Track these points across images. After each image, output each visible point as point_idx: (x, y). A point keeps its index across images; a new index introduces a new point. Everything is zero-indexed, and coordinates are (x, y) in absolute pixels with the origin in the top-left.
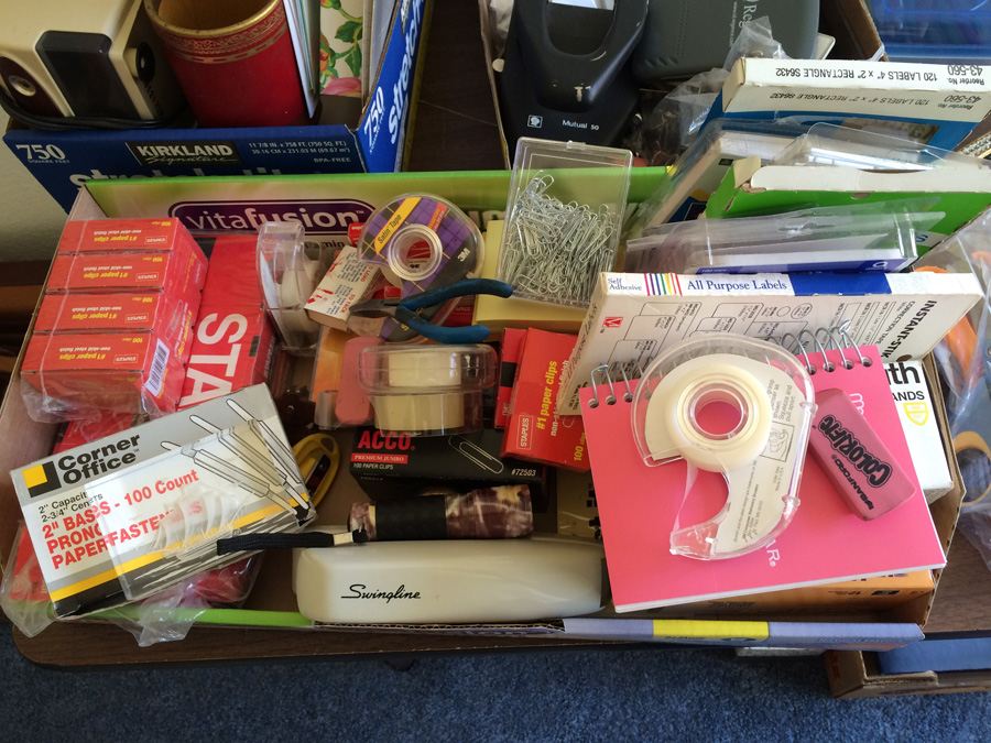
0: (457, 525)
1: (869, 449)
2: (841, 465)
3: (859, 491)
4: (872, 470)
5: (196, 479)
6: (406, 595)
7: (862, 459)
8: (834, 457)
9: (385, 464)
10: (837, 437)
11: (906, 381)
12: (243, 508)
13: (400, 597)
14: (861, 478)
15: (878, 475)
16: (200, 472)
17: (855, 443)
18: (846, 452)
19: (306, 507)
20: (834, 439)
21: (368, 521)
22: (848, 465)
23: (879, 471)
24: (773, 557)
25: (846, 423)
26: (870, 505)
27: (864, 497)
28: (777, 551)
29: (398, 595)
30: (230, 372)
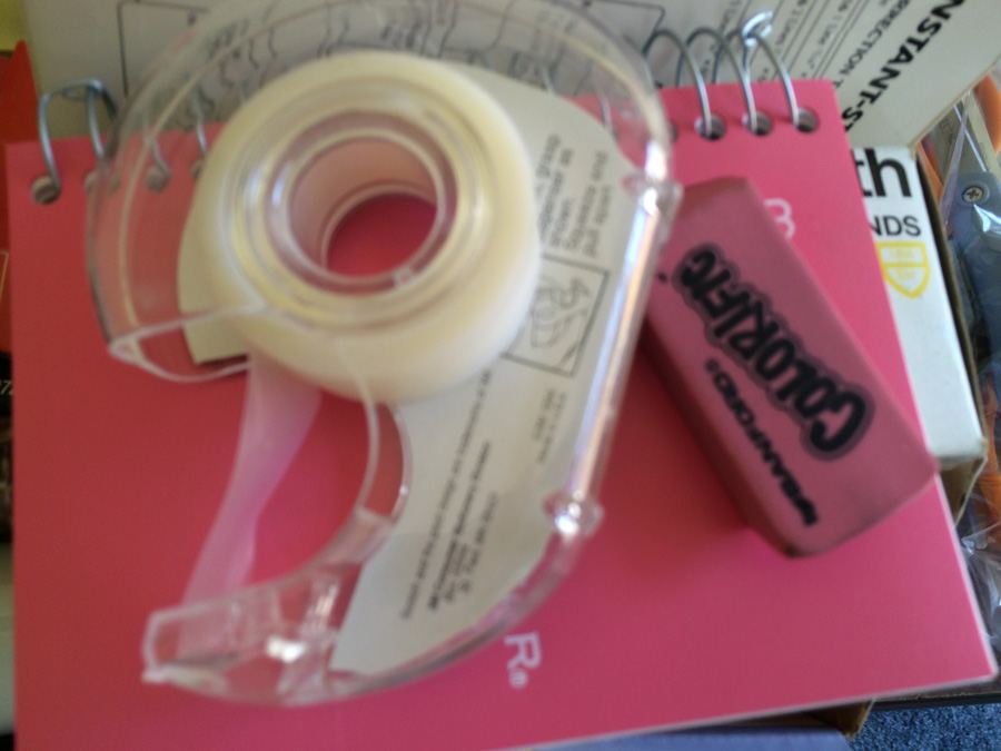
1: (814, 347)
2: (729, 392)
3: (779, 470)
4: (820, 407)
7: (790, 374)
8: (712, 365)
10: (725, 309)
11: (881, 191)
14: (783, 429)
15: (834, 422)
17: (774, 327)
18: (747, 354)
20: (714, 312)
22: (750, 391)
23: (836, 408)
24: (522, 657)
25: (752, 272)
26: (808, 512)
27: (791, 488)
28: (533, 638)
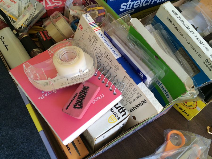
0: (32, 53)
1: (84, 101)
2: (75, 96)
3: (70, 104)
4: (78, 104)
5: (15, 3)
6: (7, 48)
7: (80, 100)
8: (77, 94)
9: (42, 37)
10: (83, 92)
12: (14, 15)
13: (5, 47)
14: (74, 102)
15: (78, 106)
16: (17, 4)
17: (84, 97)
18: (80, 96)
19: (23, 27)
20: (83, 91)
21: (23, 36)
22: (76, 98)
23: (79, 106)
24: (41, 97)
25: (89, 92)
27: (68, 106)
28: (44, 97)
29: (6, 46)
30: (48, 6)
